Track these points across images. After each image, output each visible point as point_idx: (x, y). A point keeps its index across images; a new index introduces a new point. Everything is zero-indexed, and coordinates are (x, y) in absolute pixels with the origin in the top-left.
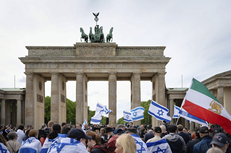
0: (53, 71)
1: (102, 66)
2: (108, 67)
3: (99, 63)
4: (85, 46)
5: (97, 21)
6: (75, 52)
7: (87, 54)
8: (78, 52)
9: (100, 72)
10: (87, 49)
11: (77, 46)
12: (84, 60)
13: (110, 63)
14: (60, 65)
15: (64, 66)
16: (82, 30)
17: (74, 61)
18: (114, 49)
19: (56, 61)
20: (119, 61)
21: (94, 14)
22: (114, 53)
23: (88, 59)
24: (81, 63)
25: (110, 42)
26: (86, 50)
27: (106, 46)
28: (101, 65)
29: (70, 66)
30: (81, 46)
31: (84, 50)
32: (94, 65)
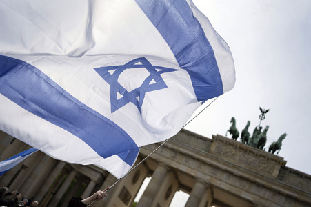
0: (164, 160)
1: (247, 185)
2: (256, 192)
3: (241, 178)
4: (230, 144)
5: (261, 119)
6: (209, 147)
7: (227, 156)
8: (213, 147)
9: (238, 193)
10: (230, 149)
11: (217, 139)
12: (220, 162)
13: (263, 186)
14: (179, 157)
15: (184, 159)
16: (233, 120)
17: (202, 158)
18: (278, 167)
19: (175, 147)
20: (282, 190)
21: (261, 110)
22: (276, 173)
23: (225, 163)
24: (211, 165)
25: (275, 153)
26: (228, 150)
27: (264, 157)
28: (244, 183)
29: (193, 164)
30: (223, 141)
31: (224, 148)
32: (232, 177)
